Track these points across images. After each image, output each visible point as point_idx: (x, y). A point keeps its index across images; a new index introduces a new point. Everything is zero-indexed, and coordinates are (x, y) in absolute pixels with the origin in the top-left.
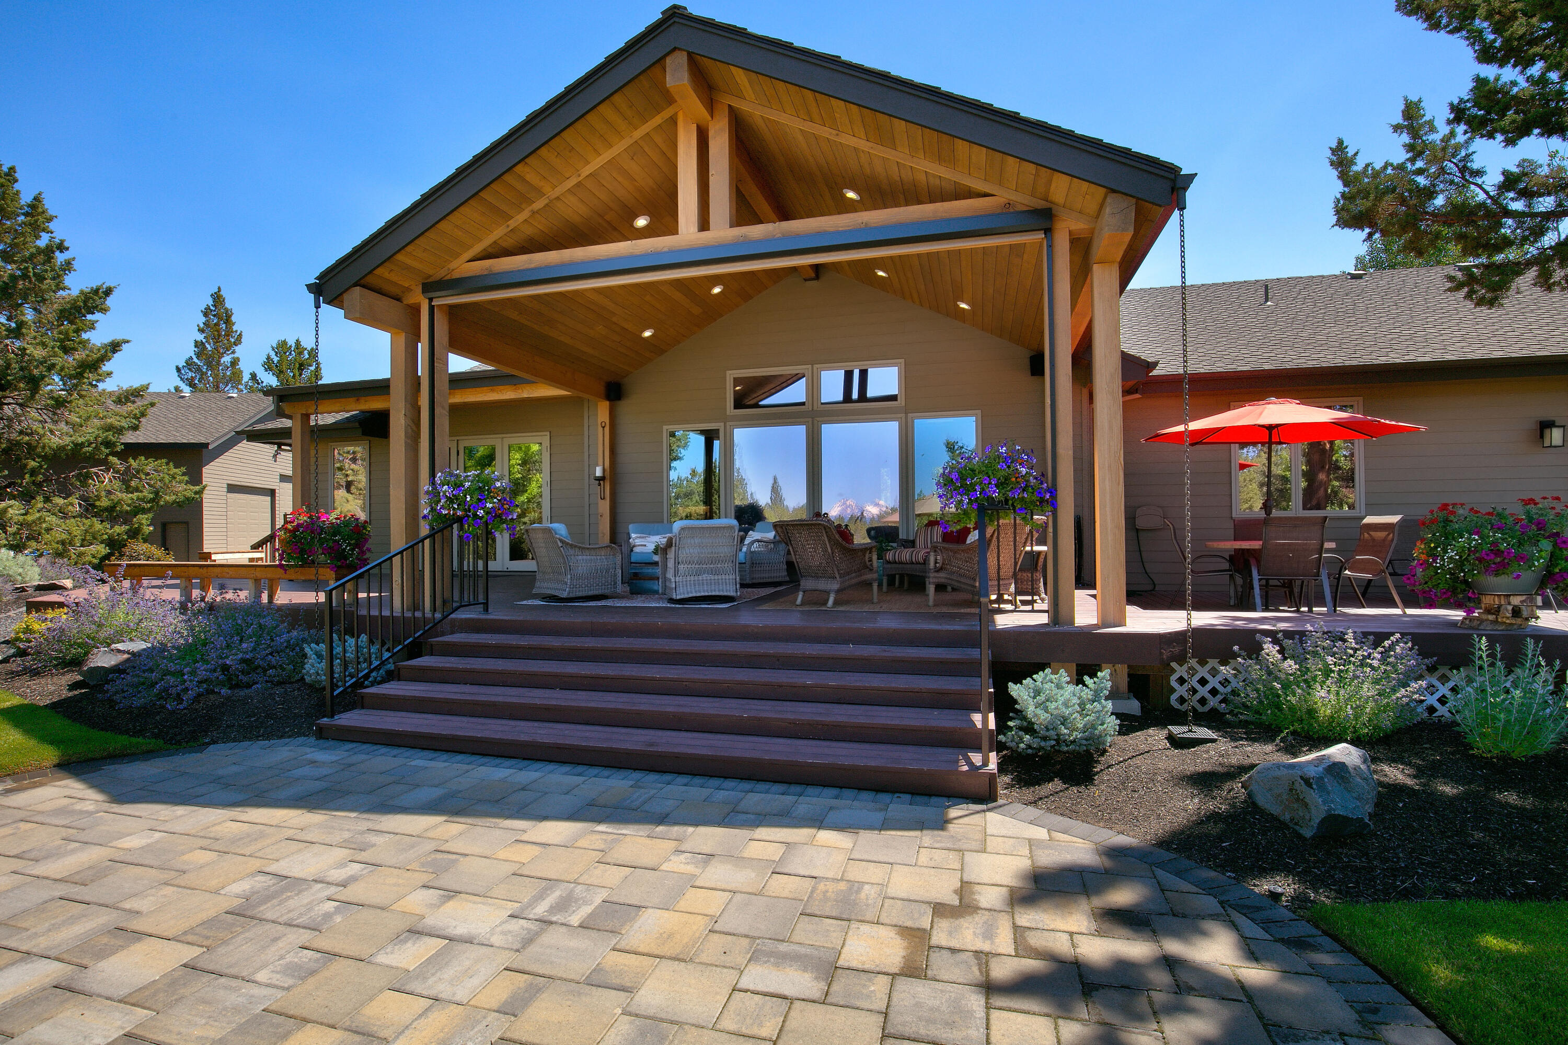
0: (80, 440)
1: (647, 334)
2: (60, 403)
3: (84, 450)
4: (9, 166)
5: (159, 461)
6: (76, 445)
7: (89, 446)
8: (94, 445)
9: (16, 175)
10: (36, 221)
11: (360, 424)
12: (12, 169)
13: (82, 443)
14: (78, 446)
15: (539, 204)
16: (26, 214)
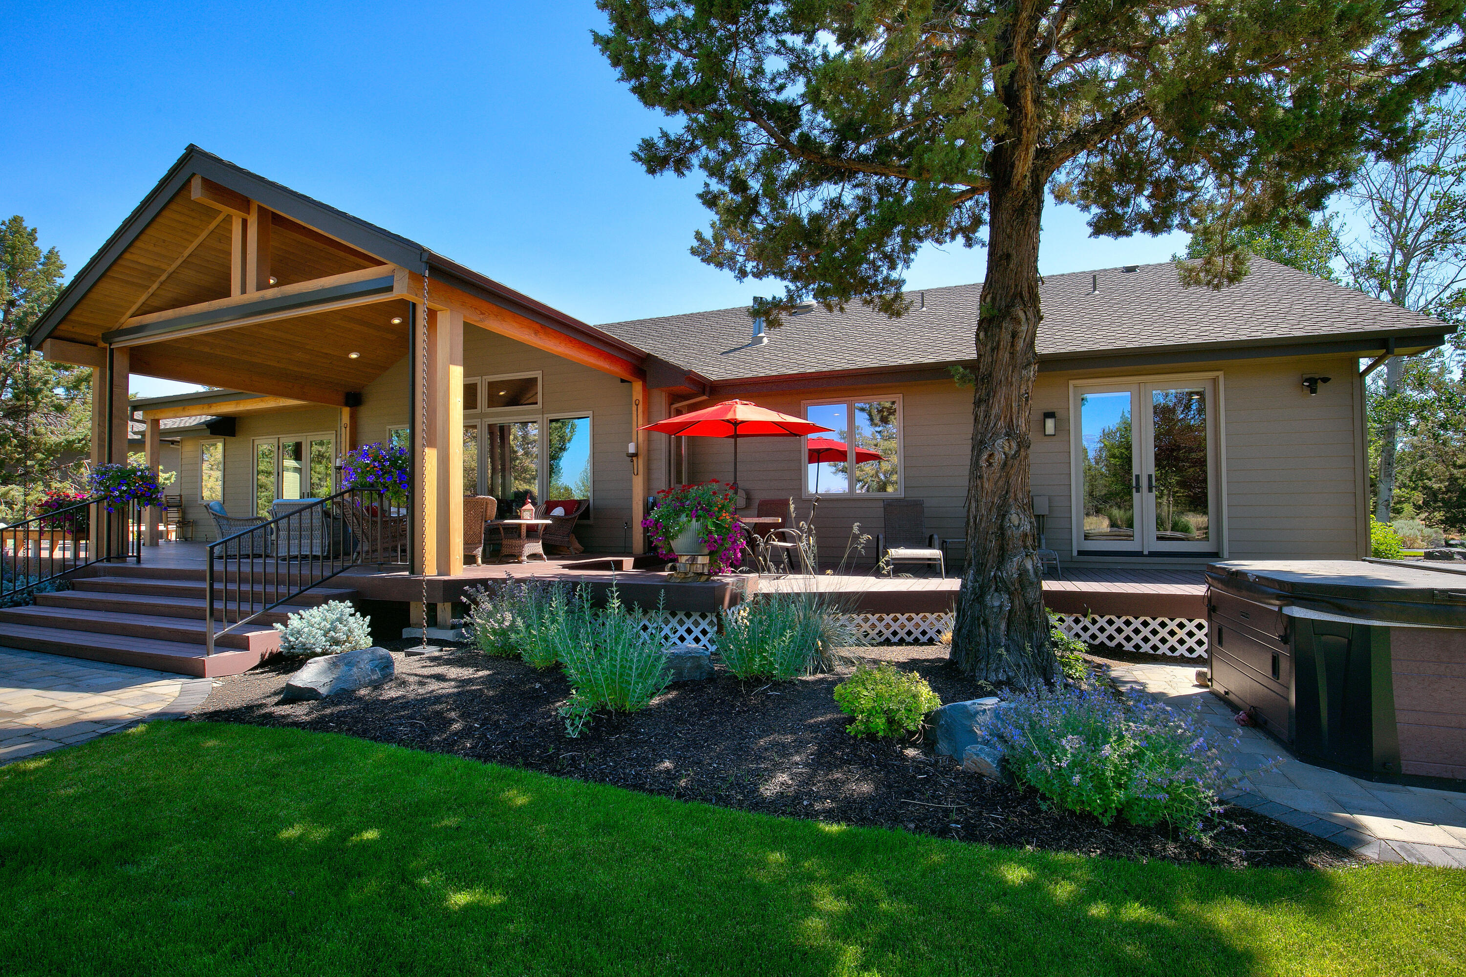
0: (71, 438)
1: (354, 356)
2: (60, 409)
3: (75, 446)
4: (32, 228)
5: (139, 454)
6: (69, 442)
7: (79, 443)
8: (84, 442)
9: (37, 235)
10: (48, 269)
11: (207, 425)
12: (34, 230)
13: (74, 441)
14: (70, 443)
15: (163, 277)
16: (43, 264)
